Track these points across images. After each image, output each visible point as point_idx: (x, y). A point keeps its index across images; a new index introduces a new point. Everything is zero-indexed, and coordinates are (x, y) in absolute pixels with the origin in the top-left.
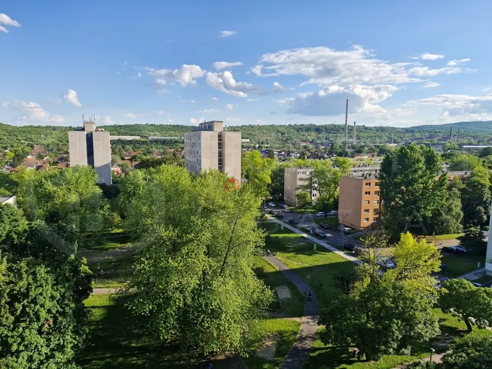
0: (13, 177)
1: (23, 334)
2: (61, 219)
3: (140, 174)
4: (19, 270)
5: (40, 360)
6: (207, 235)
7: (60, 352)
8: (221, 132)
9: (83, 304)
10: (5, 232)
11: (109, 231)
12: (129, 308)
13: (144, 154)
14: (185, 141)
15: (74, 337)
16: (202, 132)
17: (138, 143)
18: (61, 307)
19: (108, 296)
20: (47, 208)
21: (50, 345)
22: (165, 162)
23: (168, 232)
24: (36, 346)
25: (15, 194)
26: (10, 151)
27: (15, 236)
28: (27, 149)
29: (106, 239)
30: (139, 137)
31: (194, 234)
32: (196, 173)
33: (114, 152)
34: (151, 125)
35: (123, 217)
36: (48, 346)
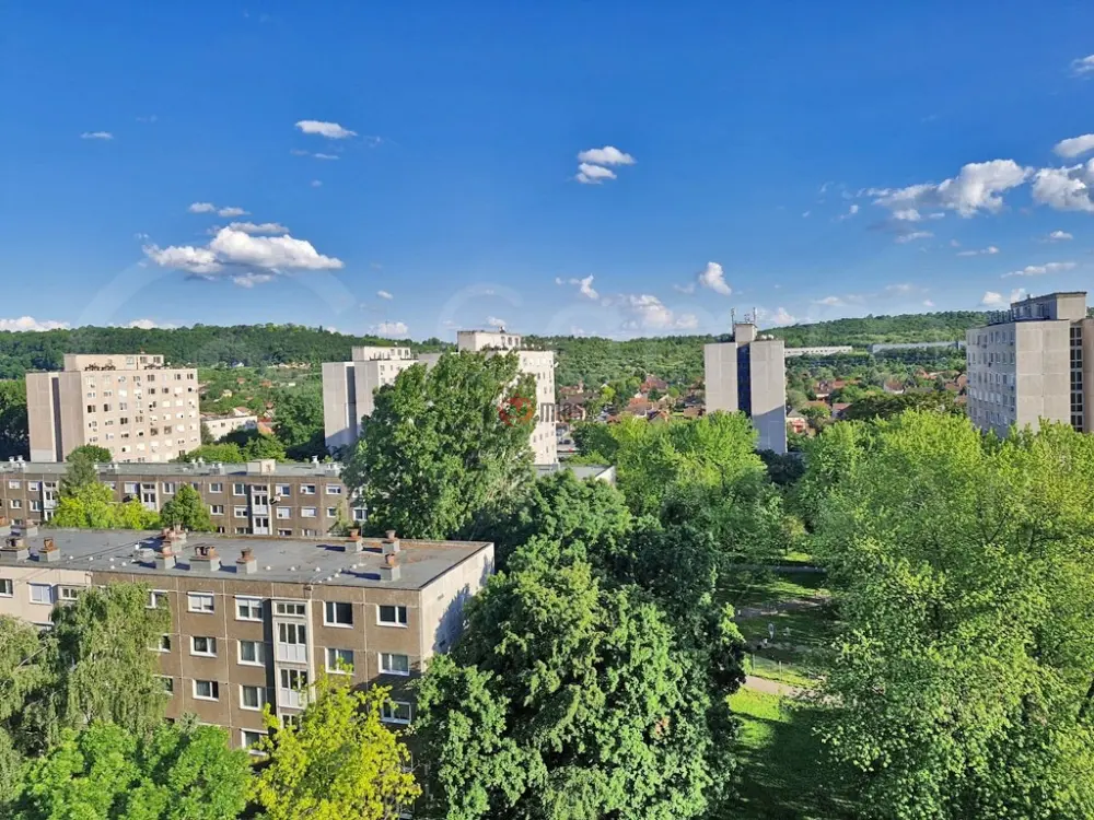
0: (613, 432)
1: (620, 731)
2: (687, 518)
3: (851, 431)
4: (616, 607)
5: (645, 794)
6: (1036, 600)
7: (680, 791)
8: (1081, 321)
9: (727, 704)
10: (598, 532)
11: (780, 554)
12: (824, 741)
13: (861, 386)
14: (968, 351)
15: (707, 768)
16: (1017, 324)
17: (848, 362)
18: (685, 699)
19: (777, 700)
20: (664, 493)
21: (664, 770)
22: (913, 405)
23: (919, 577)
24: (640, 765)
25: (613, 462)
26: (609, 385)
27: (612, 541)
28: (635, 382)
29: (774, 572)
30: (850, 348)
31: (995, 592)
32: (997, 433)
33: (792, 383)
34: (879, 318)
35: (809, 528)
36: (661, 772)
